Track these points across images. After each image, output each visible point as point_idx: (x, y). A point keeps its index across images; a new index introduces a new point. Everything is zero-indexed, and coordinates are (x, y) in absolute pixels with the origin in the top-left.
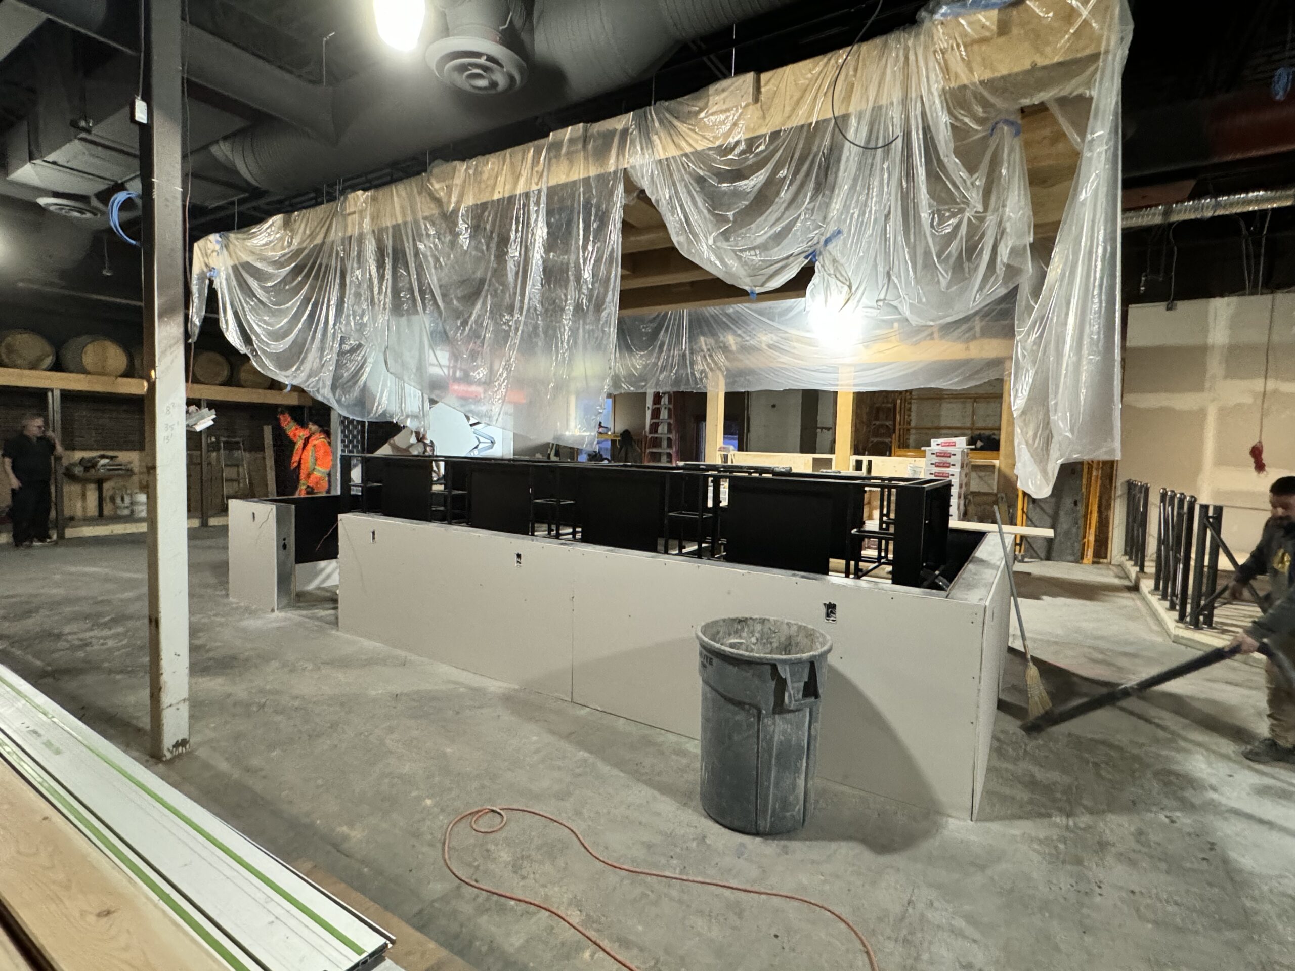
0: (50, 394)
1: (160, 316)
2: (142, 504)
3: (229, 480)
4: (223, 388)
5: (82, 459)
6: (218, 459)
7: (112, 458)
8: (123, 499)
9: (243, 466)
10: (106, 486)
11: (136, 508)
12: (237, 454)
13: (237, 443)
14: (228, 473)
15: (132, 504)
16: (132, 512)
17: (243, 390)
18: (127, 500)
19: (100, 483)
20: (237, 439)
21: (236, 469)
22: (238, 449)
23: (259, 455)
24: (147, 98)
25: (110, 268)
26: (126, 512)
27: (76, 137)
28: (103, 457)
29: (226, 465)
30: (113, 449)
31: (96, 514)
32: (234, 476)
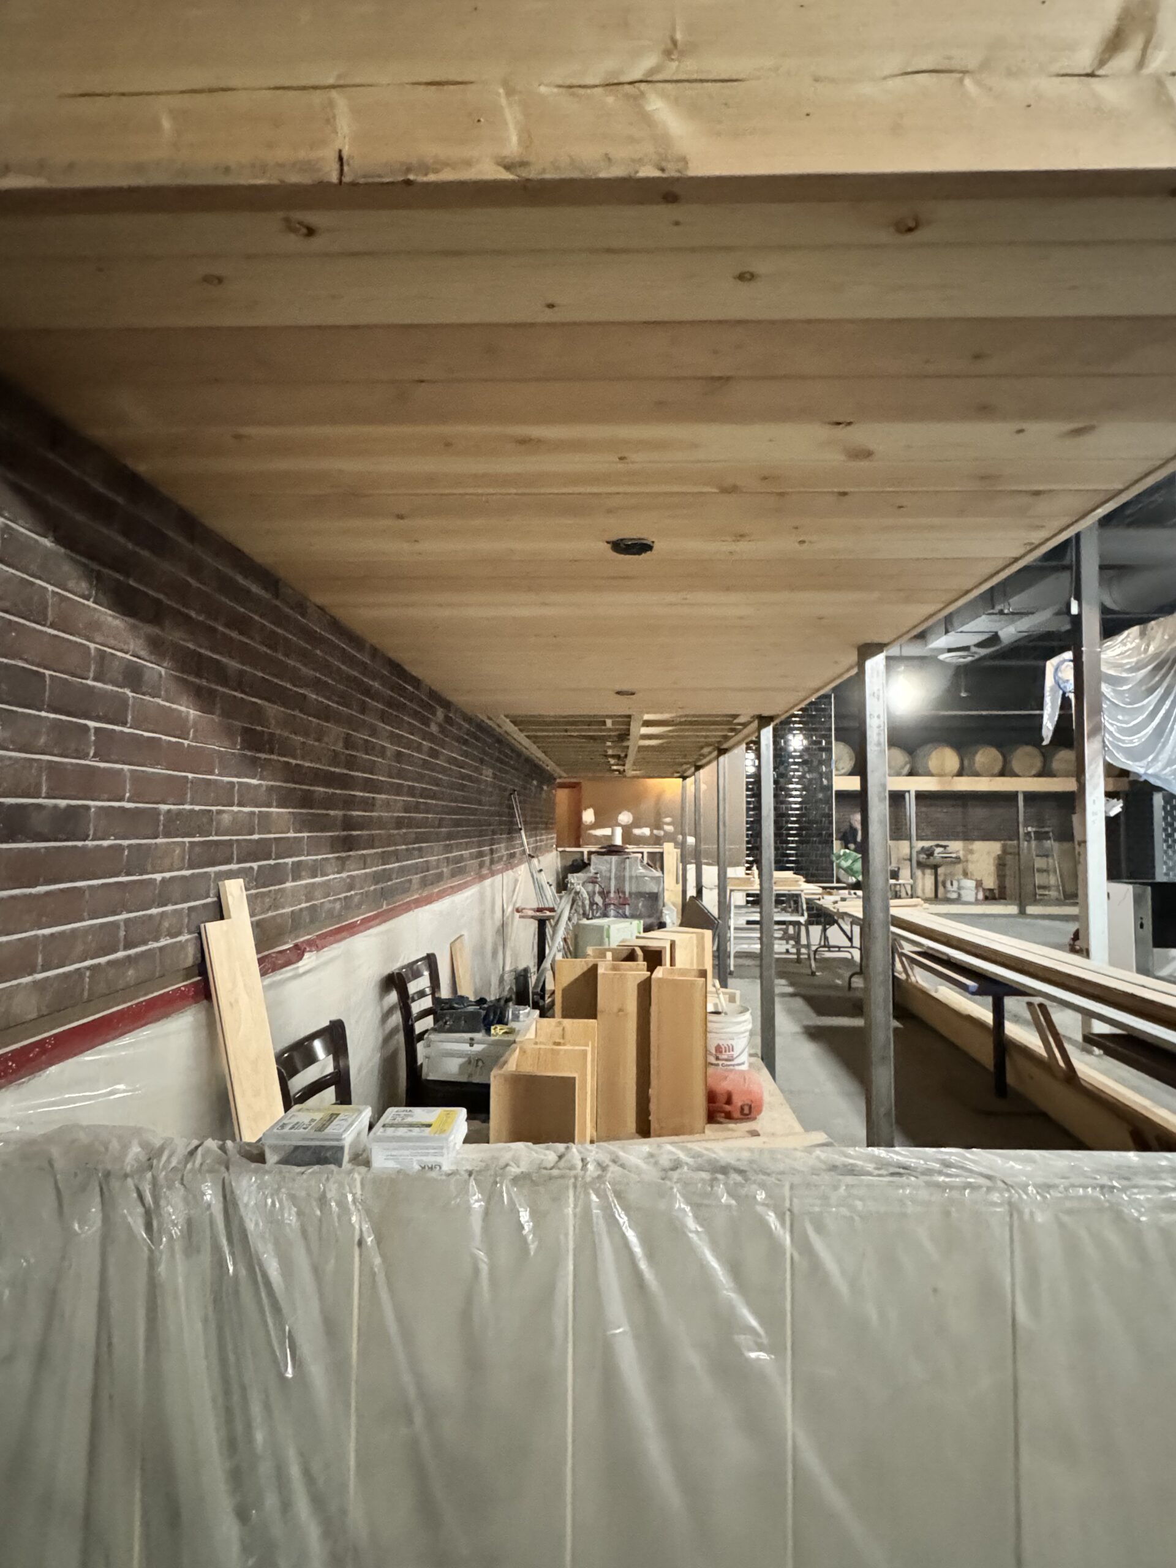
0: (907, 795)
1: (1089, 738)
2: (969, 889)
3: (1040, 871)
4: (1035, 779)
5: (923, 848)
6: (1029, 848)
7: (945, 847)
8: (952, 884)
9: (1053, 856)
10: (940, 871)
11: (963, 892)
12: (1048, 843)
13: (1047, 833)
14: (1039, 863)
15: (959, 888)
16: (959, 895)
17: (1055, 779)
18: (955, 883)
19: (935, 867)
20: (1047, 829)
21: (1045, 859)
22: (1049, 838)
23: (1066, 845)
24: (1078, 598)
25: (966, 691)
26: (954, 896)
27: (984, 614)
28: (938, 846)
29: (1037, 856)
30: (944, 840)
31: (932, 895)
32: (1045, 867)
